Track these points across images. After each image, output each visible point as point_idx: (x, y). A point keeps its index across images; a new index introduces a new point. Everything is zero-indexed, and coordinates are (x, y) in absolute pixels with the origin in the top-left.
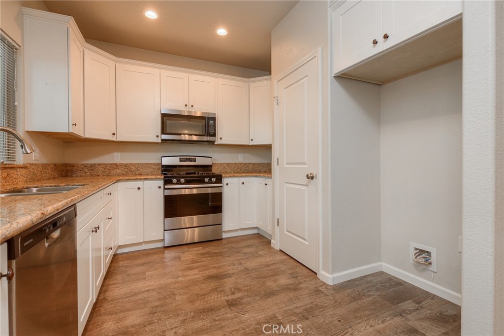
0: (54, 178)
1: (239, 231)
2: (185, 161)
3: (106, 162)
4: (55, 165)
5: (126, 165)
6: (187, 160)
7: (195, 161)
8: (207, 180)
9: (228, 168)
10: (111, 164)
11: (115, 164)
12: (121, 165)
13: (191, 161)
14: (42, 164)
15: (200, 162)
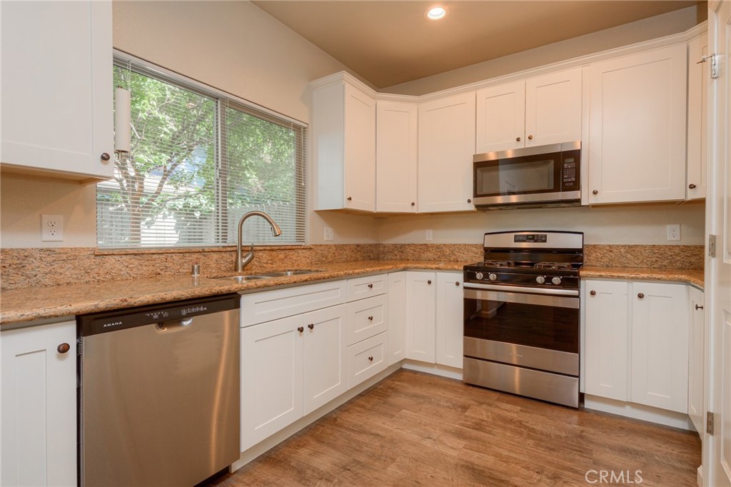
0: (356, 260)
1: (628, 408)
2: (524, 241)
3: (416, 243)
4: (358, 246)
5: (438, 247)
6: (528, 239)
7: (545, 241)
8: (540, 279)
9: (629, 256)
10: (421, 245)
11: (426, 245)
12: (433, 246)
13: (536, 241)
14: (335, 245)
15: (554, 242)
